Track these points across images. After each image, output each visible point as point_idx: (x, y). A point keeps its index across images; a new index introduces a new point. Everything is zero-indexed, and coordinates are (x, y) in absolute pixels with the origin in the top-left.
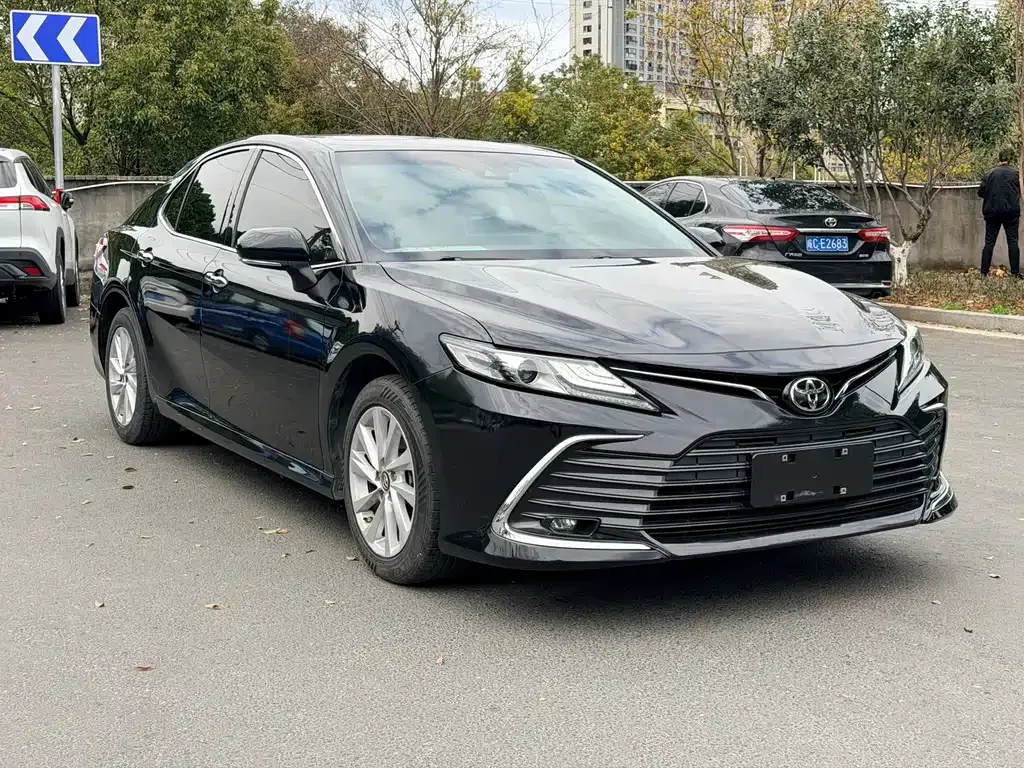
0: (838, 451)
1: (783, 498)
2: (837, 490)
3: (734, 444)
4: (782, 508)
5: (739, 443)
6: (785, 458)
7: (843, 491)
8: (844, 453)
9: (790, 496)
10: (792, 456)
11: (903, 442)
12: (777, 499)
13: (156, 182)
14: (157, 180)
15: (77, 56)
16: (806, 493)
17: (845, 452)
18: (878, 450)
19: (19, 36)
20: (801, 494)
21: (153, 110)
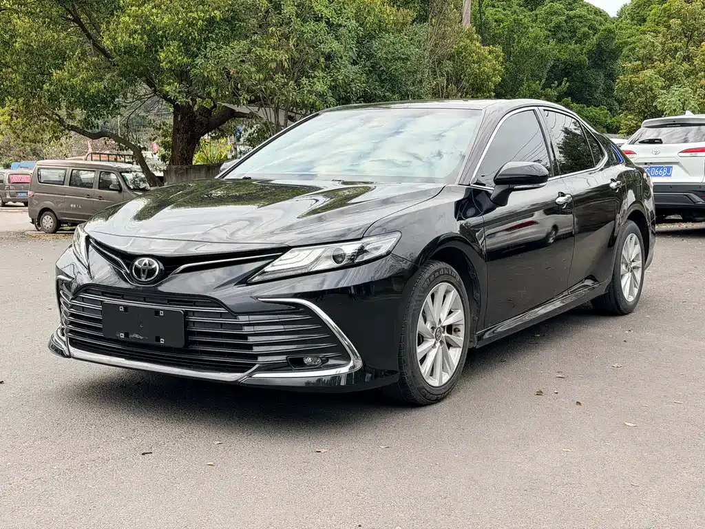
0: (158, 312)
1: (122, 336)
2: (158, 339)
4: (118, 341)
5: (103, 294)
6: (122, 309)
7: (162, 341)
9: (127, 335)
10: (126, 308)
11: (221, 317)
12: (118, 335)
16: (137, 336)
17: (162, 314)
20: (133, 336)
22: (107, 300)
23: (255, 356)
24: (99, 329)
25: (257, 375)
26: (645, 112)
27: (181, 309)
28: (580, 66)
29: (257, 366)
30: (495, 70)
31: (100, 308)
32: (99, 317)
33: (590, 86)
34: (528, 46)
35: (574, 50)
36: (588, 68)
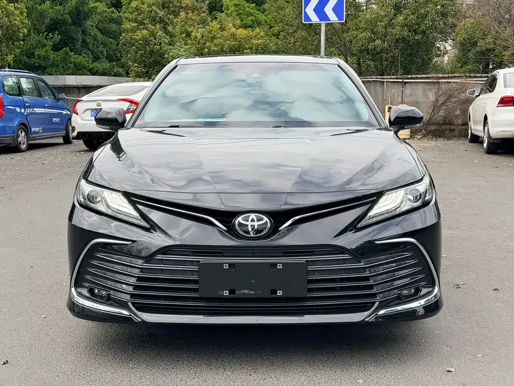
0: (276, 265)
1: (226, 293)
2: (274, 292)
3: (190, 253)
4: (226, 299)
5: (194, 253)
6: (226, 267)
7: (280, 293)
8: (278, 267)
9: (232, 292)
10: (231, 265)
11: (344, 264)
12: (221, 294)
13: (371, 80)
14: (371, 78)
15: (333, 18)
16: (246, 291)
17: (280, 267)
18: (310, 268)
19: (306, 10)
20: (242, 292)
21: (378, 42)
22: (202, 260)
23: (374, 295)
24: (195, 290)
25: (382, 312)
26: (146, 62)
27: (302, 259)
28: (64, 23)
29: (377, 304)
30: (23, 23)
31: (195, 268)
32: (195, 277)
33: (74, 39)
34: (30, 6)
35: (59, 10)
36: (70, 25)
